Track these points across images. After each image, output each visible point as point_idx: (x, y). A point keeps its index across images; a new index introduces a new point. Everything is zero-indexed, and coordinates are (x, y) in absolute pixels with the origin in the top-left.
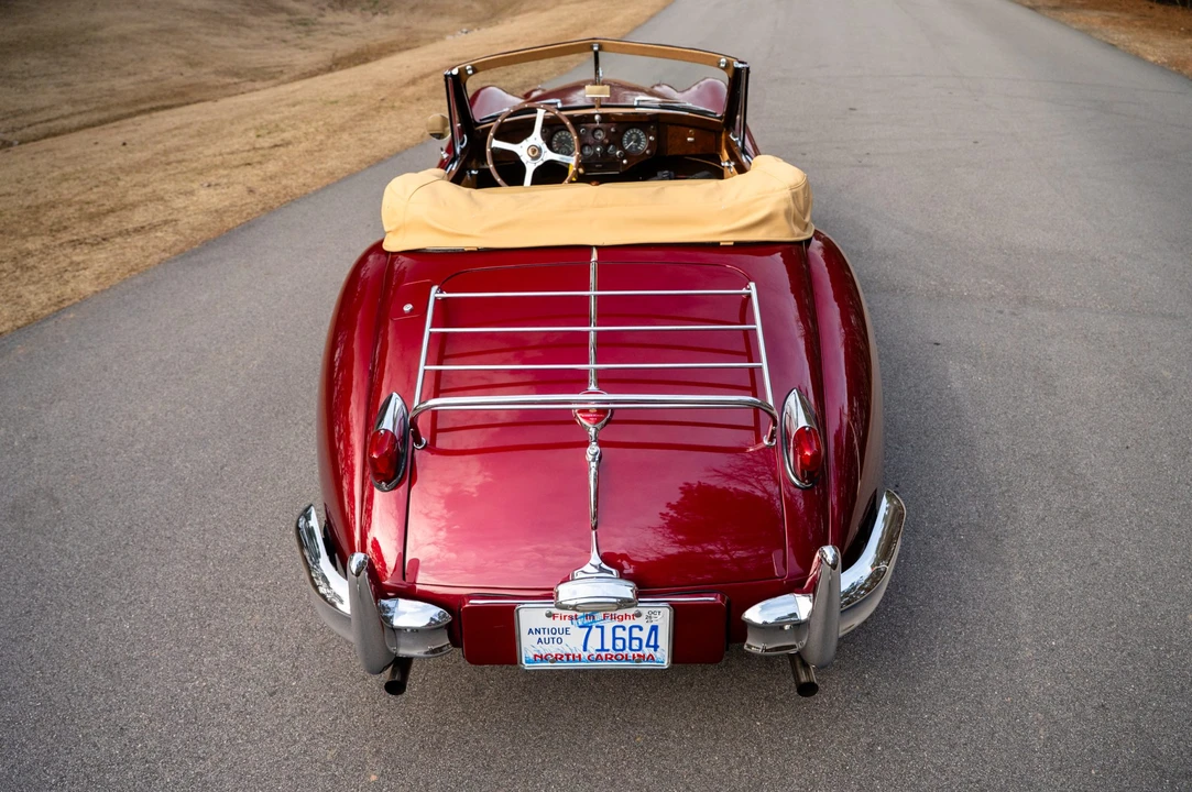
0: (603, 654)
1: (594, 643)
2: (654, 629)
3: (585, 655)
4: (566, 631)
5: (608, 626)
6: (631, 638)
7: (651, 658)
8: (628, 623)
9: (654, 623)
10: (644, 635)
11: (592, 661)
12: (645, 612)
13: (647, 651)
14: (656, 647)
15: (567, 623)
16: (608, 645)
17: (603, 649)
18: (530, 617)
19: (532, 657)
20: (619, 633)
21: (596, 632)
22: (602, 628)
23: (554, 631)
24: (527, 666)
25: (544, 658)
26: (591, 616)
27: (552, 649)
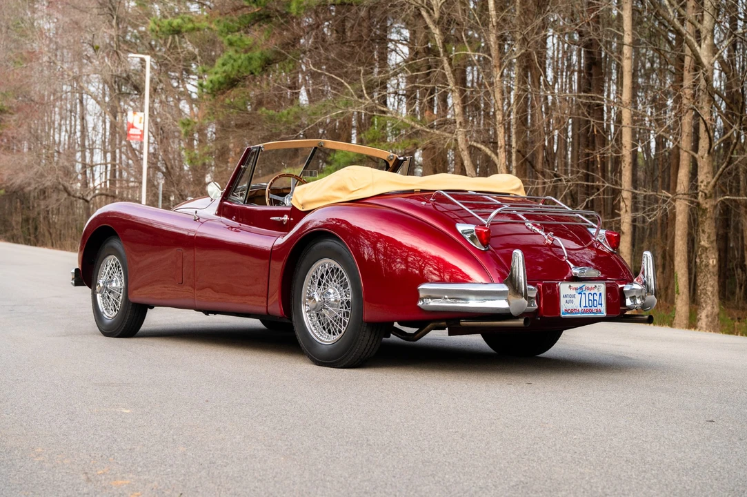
0: (586, 308)
1: (583, 304)
2: (600, 294)
3: (580, 309)
4: (574, 296)
5: (587, 292)
6: (594, 300)
7: (599, 311)
8: (592, 292)
9: (600, 292)
10: (597, 298)
11: (583, 313)
12: (597, 285)
13: (599, 307)
14: (601, 304)
15: (573, 292)
16: (587, 305)
17: (586, 306)
18: (564, 288)
19: (564, 310)
20: (591, 298)
21: (583, 296)
22: (585, 294)
23: (571, 296)
24: (562, 316)
25: (567, 312)
26: (581, 288)
27: (570, 306)
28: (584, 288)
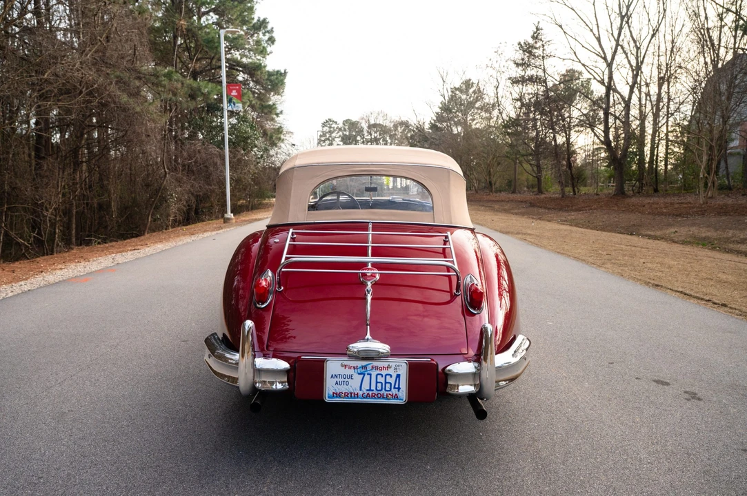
0: (371, 393)
1: (366, 386)
2: (398, 376)
3: (361, 393)
4: (351, 377)
5: (374, 373)
6: (386, 383)
7: (396, 397)
8: (384, 373)
9: (398, 373)
10: (392, 380)
11: (364, 398)
12: (393, 365)
13: (394, 392)
14: (399, 389)
15: (351, 372)
16: (373, 387)
17: (370, 390)
18: (333, 366)
19: (332, 393)
20: (381, 379)
21: (367, 377)
22: (370, 375)
23: (345, 376)
24: (327, 400)
25: (338, 395)
26: (365, 367)
27: (343, 389)
28: (369, 367)
